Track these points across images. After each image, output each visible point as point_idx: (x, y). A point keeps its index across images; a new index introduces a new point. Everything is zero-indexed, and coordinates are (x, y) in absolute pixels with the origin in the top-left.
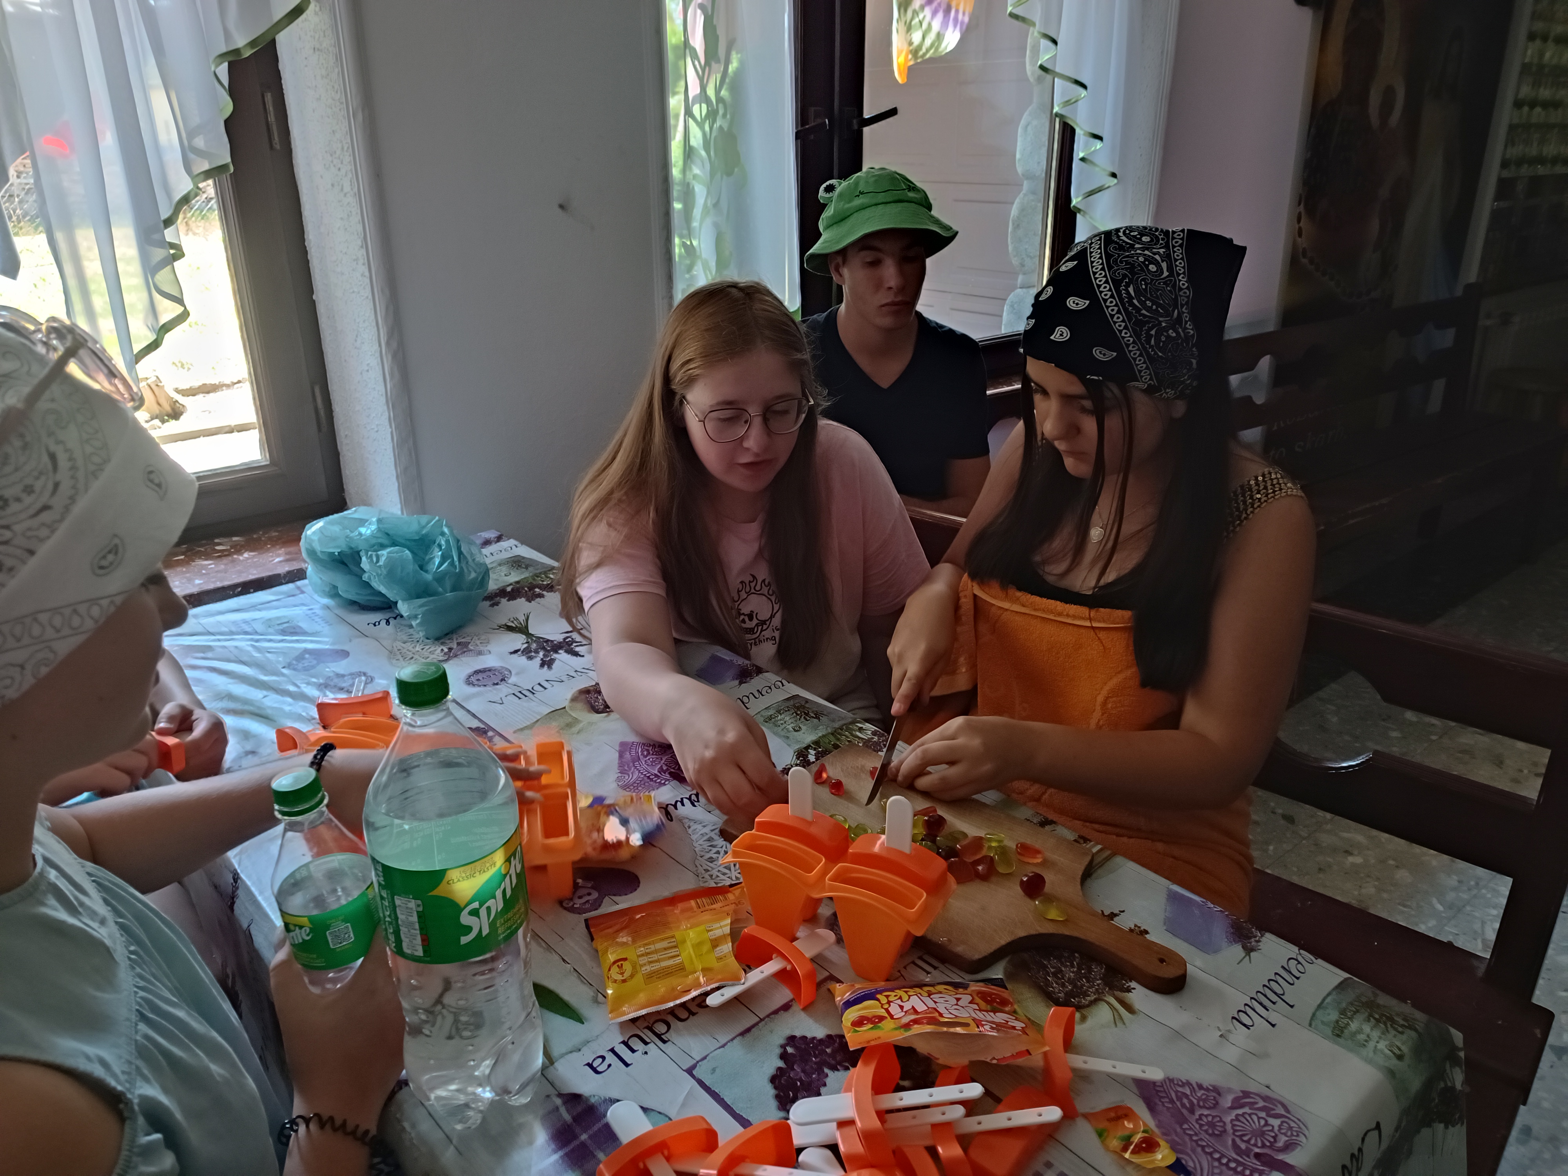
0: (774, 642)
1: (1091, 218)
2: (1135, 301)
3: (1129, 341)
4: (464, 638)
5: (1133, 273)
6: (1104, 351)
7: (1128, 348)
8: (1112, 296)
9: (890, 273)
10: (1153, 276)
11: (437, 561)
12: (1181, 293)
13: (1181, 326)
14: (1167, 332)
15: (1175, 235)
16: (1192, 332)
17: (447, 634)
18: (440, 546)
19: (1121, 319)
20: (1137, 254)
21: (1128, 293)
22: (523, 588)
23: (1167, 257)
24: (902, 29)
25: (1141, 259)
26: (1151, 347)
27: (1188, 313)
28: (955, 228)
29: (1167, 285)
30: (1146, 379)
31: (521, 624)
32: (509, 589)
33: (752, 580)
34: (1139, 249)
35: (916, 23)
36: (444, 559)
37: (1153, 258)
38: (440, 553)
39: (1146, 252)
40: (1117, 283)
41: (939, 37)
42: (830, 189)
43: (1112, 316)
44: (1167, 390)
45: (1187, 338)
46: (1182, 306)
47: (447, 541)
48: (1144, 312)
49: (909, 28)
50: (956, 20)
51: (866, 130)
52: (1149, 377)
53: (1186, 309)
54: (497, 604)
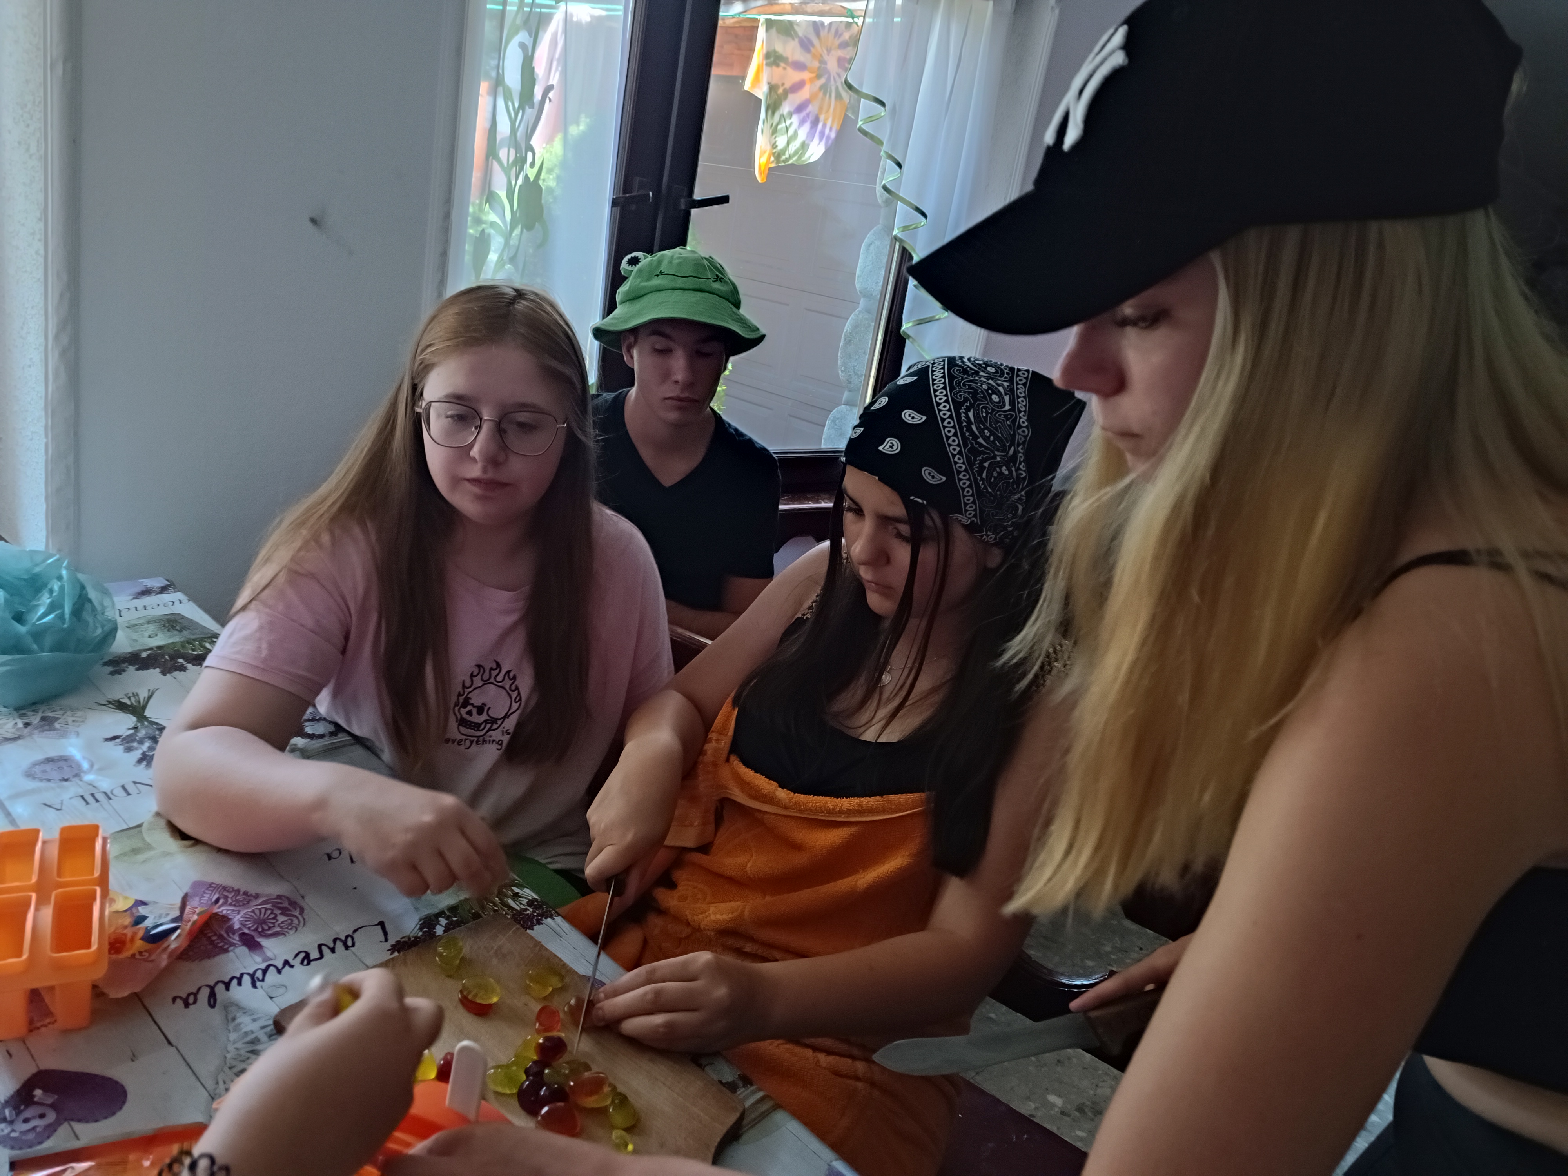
0: (499, 747)
1: (919, 346)
2: (974, 427)
3: (961, 467)
4: (54, 711)
5: (975, 399)
6: (934, 473)
7: (958, 476)
8: (951, 417)
9: (679, 365)
10: (994, 406)
11: (41, 610)
12: (1020, 431)
13: (1015, 465)
14: (1000, 467)
15: (1020, 373)
16: (1024, 474)
17: (34, 704)
18: (51, 591)
19: (957, 443)
20: (981, 381)
21: (968, 417)
22: (163, 656)
23: (1011, 391)
24: (768, 131)
25: (985, 387)
26: (982, 479)
27: (1023, 453)
28: (763, 331)
29: (1008, 419)
30: (970, 514)
31: (139, 702)
32: (144, 655)
33: (495, 667)
34: (984, 377)
35: (782, 128)
36: (52, 608)
37: (996, 388)
38: (48, 601)
39: (990, 381)
40: (957, 405)
41: (804, 146)
42: (634, 261)
43: (948, 438)
44: (989, 533)
45: (1019, 480)
46: (1019, 445)
47: (62, 588)
48: (981, 440)
49: (775, 131)
50: (822, 134)
51: (694, 211)
52: (973, 513)
53: (1022, 449)
54: (119, 672)
